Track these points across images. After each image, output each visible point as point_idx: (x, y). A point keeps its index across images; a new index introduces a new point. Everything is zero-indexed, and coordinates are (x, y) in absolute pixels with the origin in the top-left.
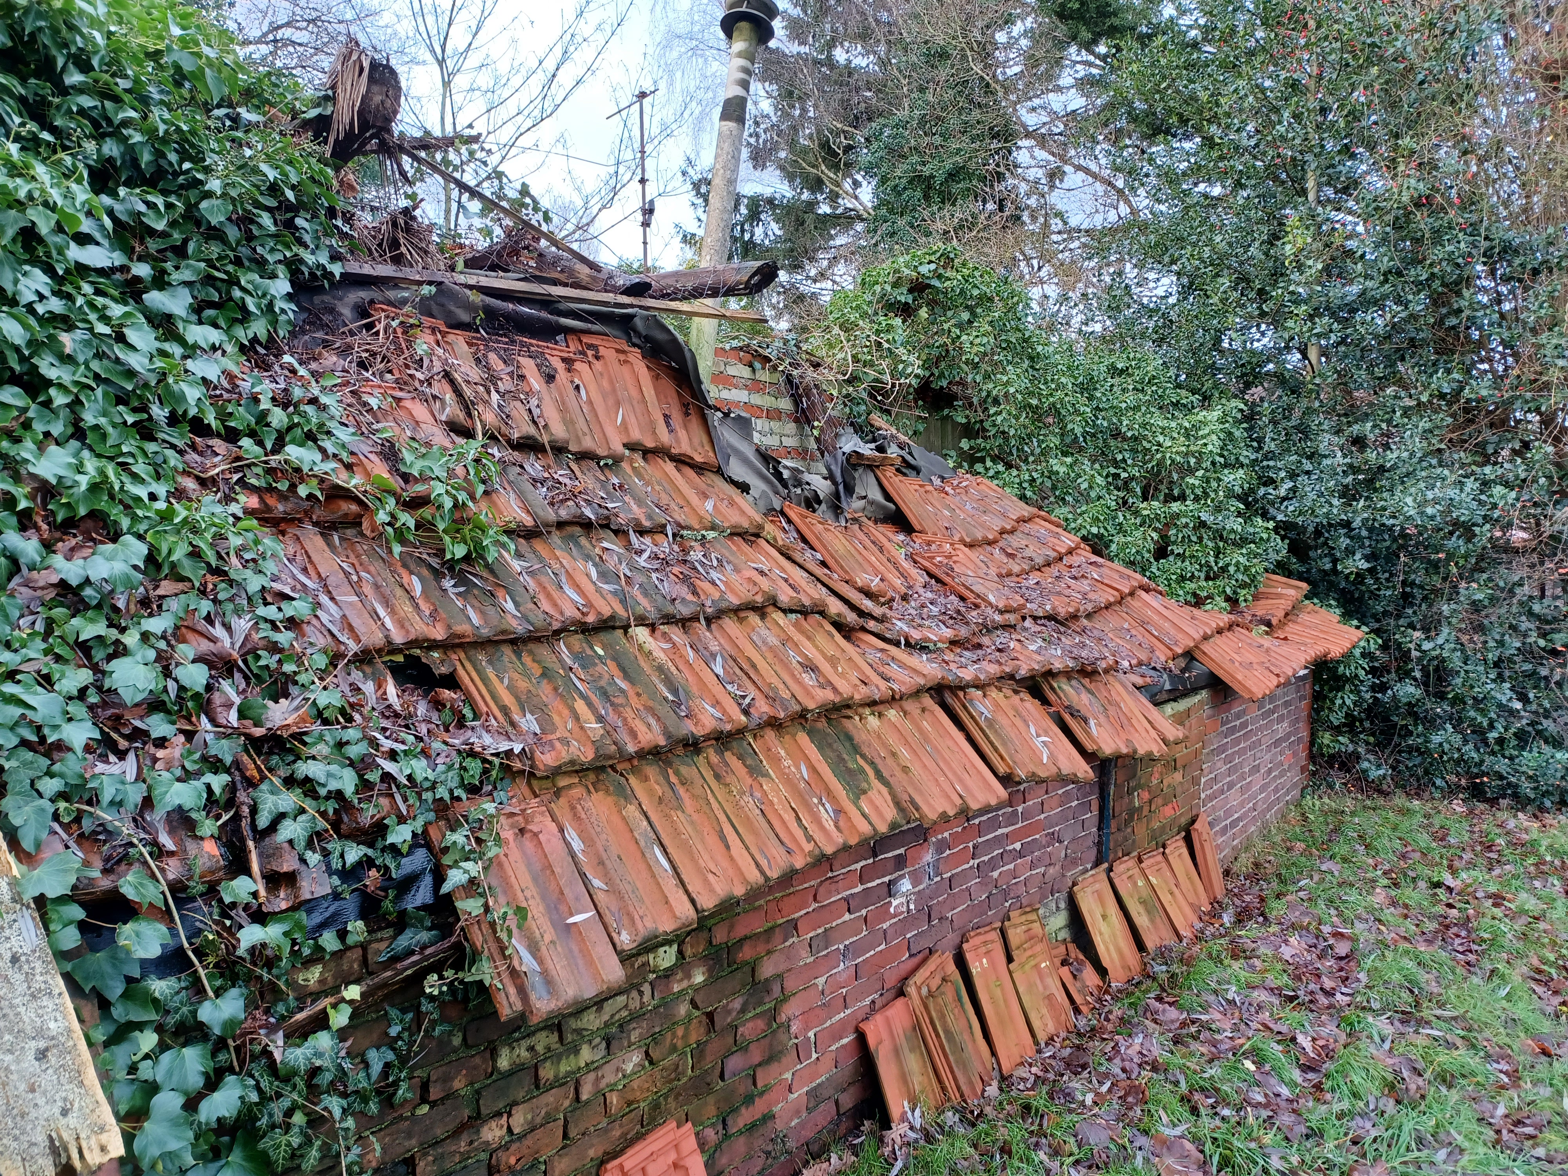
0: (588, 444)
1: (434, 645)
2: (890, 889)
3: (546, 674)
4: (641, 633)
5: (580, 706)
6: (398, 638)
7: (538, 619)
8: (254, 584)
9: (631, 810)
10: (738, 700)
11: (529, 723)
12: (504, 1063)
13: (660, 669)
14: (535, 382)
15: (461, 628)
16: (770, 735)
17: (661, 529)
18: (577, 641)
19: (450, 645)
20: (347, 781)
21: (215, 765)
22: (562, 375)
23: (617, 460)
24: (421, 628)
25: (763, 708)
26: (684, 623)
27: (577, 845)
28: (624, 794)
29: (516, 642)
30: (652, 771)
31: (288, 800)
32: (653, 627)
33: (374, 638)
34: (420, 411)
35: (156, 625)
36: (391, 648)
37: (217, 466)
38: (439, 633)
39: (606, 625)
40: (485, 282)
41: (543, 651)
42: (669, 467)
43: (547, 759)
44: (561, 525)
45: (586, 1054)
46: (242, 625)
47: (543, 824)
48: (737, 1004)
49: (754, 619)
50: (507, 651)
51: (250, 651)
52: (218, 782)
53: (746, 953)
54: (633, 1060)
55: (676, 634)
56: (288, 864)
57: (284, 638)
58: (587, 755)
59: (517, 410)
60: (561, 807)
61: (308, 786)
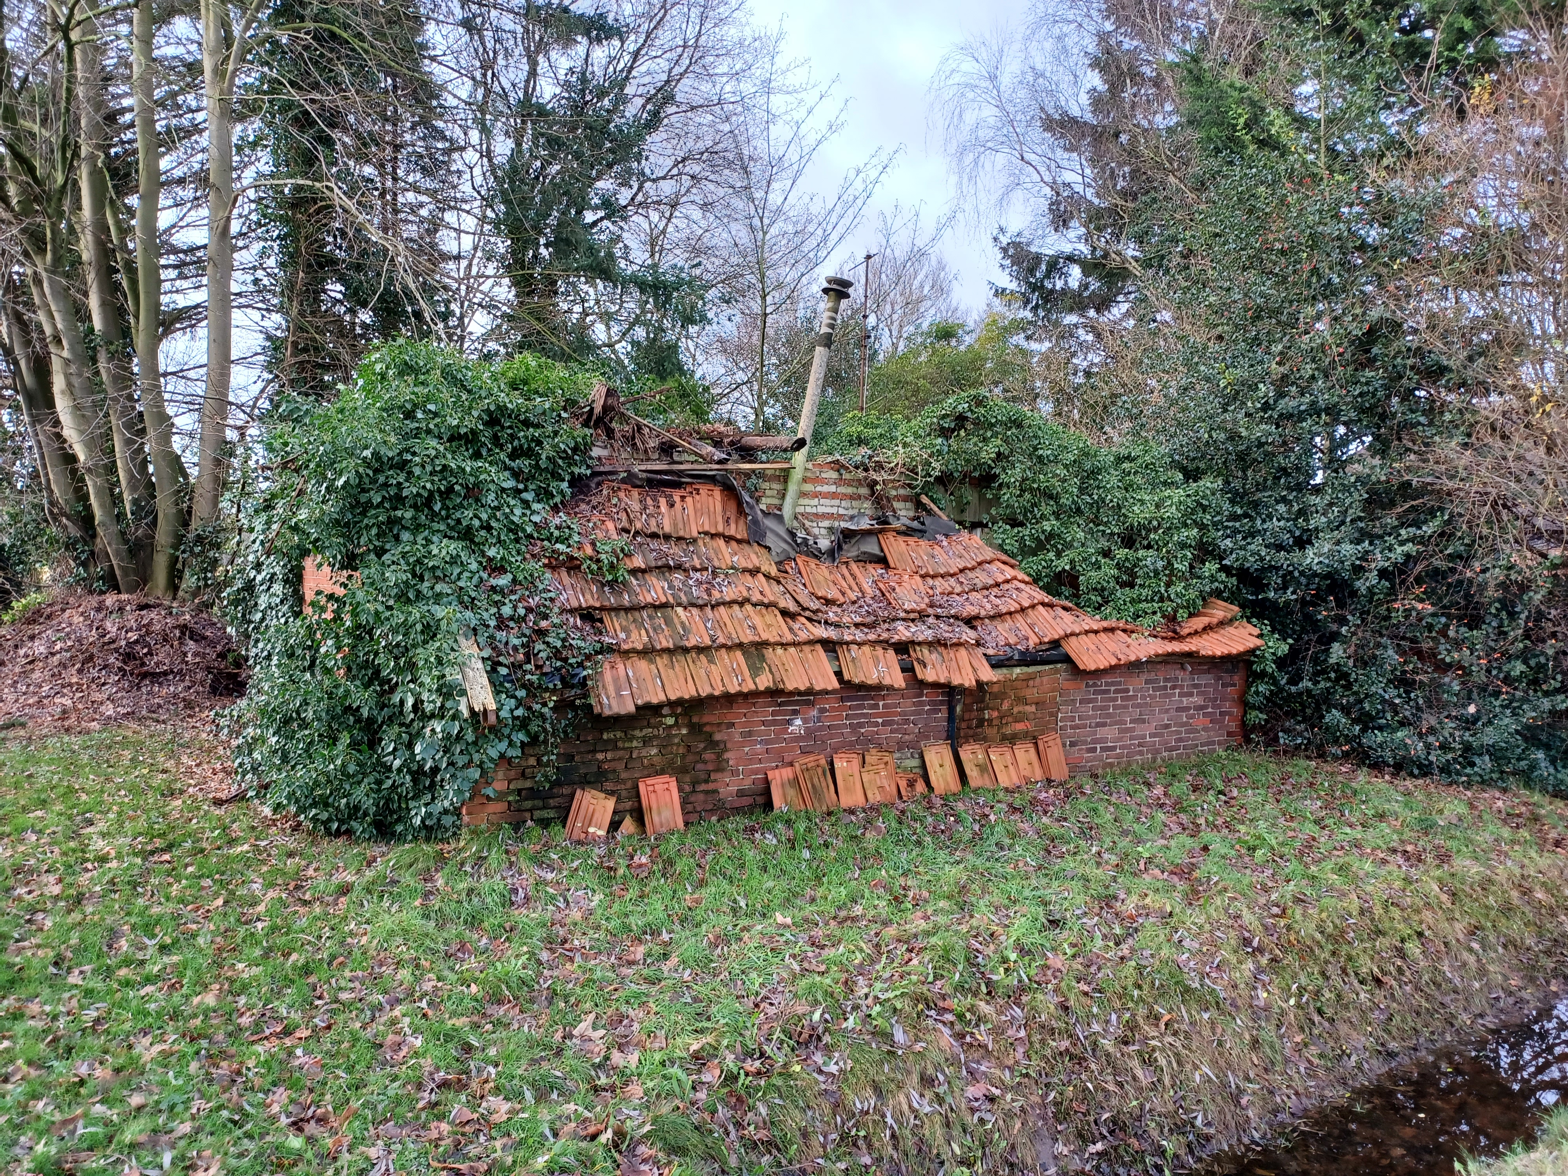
0: (681, 533)
1: (596, 609)
2: (789, 722)
3: (634, 621)
4: (680, 610)
5: (643, 632)
6: (584, 605)
7: (635, 601)
8: (541, 587)
9: (653, 667)
10: (711, 636)
11: (622, 635)
12: (605, 737)
13: (682, 623)
14: (664, 508)
15: (606, 603)
16: (723, 650)
17: (706, 569)
18: (651, 611)
19: (602, 609)
20: (559, 644)
21: (525, 635)
22: (678, 505)
23: (695, 540)
24: (591, 602)
25: (721, 640)
26: (701, 607)
27: (631, 674)
28: (651, 661)
29: (627, 610)
30: (665, 656)
31: (542, 647)
32: (685, 608)
33: (575, 604)
34: (610, 525)
35: (513, 597)
36: (580, 608)
37: (537, 550)
38: (598, 605)
39: (664, 606)
40: (649, 467)
41: (637, 614)
42: (721, 542)
43: (625, 647)
44: (657, 567)
45: (635, 744)
46: (537, 599)
47: (621, 667)
48: (702, 745)
49: (736, 607)
50: (622, 613)
51: (538, 606)
52: (525, 640)
53: (707, 729)
54: (654, 751)
55: (695, 611)
56: (541, 663)
57: (547, 603)
58: (640, 647)
59: (653, 522)
60: (628, 664)
61: (548, 644)
